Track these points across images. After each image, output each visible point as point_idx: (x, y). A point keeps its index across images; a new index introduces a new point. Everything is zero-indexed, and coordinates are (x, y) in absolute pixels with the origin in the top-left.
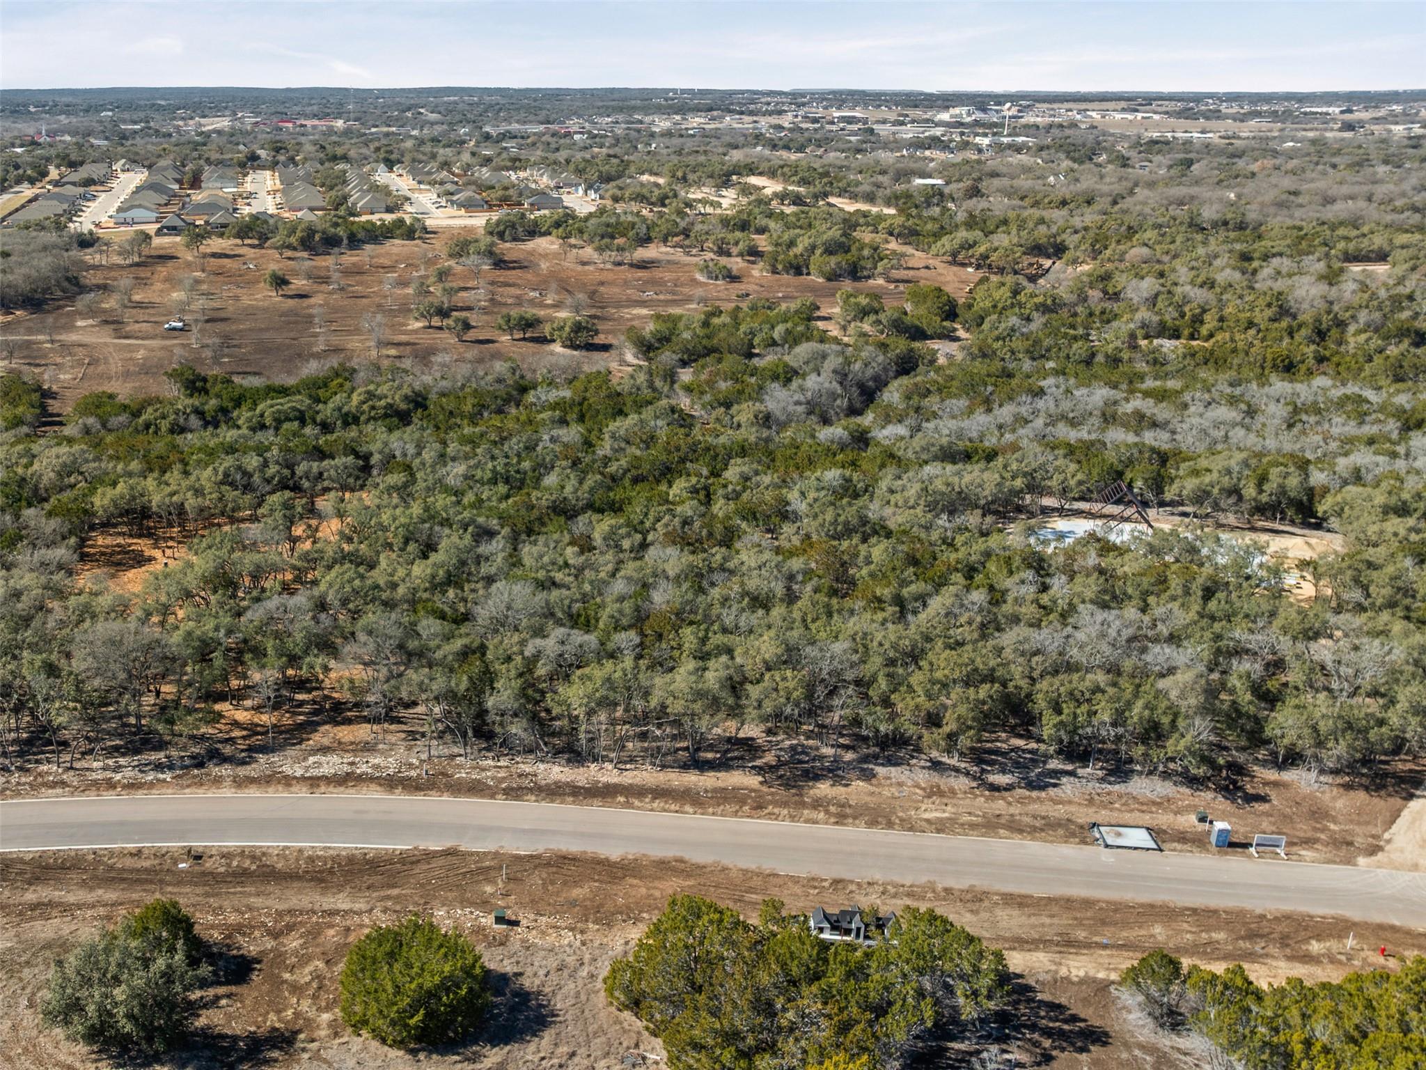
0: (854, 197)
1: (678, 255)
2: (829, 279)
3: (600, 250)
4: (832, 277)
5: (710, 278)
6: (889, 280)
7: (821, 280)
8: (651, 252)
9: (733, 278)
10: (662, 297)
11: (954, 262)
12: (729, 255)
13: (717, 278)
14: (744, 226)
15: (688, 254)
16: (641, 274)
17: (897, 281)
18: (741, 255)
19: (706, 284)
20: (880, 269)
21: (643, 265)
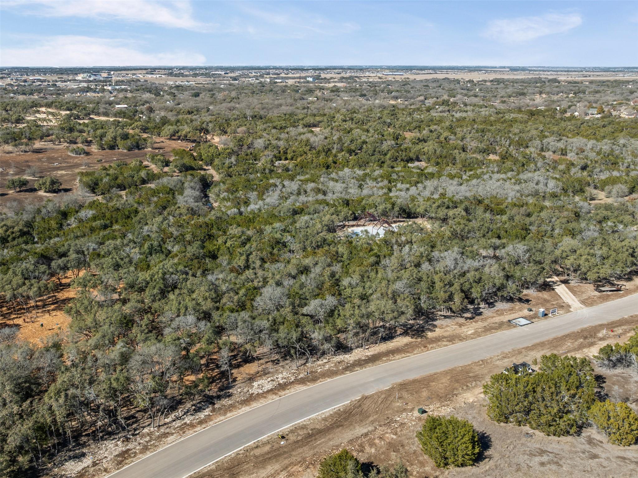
0: (98, 114)
1: (50, 145)
2: (129, 150)
3: (16, 146)
4: (130, 149)
5: (77, 154)
6: (153, 148)
7: (125, 151)
8: (38, 145)
9: (87, 154)
10: (63, 165)
11: (170, 139)
12: (75, 143)
13: (80, 154)
14: (71, 130)
15: (54, 144)
16: (40, 155)
17: (156, 149)
18: (83, 143)
19: (77, 158)
20: (148, 144)
21: (38, 151)
